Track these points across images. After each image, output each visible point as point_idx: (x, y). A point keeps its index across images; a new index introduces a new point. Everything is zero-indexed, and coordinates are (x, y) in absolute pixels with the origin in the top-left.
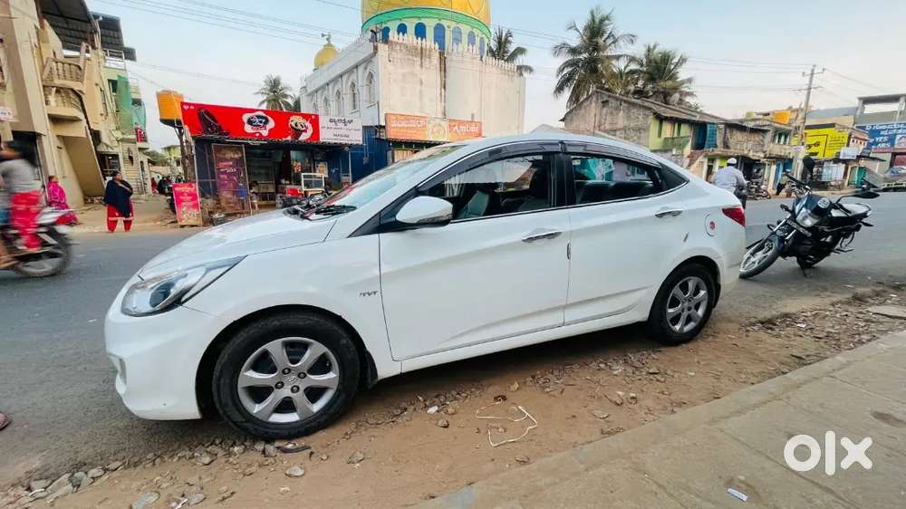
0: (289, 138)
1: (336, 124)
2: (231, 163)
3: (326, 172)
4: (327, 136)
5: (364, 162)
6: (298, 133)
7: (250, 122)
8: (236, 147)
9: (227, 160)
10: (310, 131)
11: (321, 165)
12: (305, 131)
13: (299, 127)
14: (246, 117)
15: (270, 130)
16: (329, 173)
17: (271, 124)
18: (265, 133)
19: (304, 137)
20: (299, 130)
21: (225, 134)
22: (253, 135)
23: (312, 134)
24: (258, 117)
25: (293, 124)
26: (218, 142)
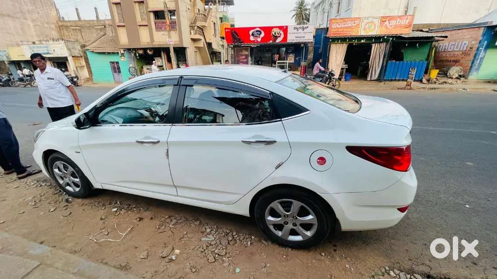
0: (271, 42)
1: (298, 30)
2: (244, 57)
3: (293, 59)
4: (292, 38)
5: (319, 52)
6: (276, 38)
7: (253, 35)
8: (246, 48)
9: (242, 55)
10: (282, 36)
11: (291, 55)
12: (279, 37)
13: (277, 34)
14: (251, 33)
15: (262, 38)
16: (295, 60)
17: (263, 35)
18: (259, 40)
19: (279, 40)
20: (276, 36)
21: (242, 42)
22: (254, 41)
23: (284, 38)
24: (257, 31)
25: (273, 33)
26: (238, 47)
